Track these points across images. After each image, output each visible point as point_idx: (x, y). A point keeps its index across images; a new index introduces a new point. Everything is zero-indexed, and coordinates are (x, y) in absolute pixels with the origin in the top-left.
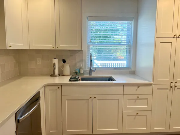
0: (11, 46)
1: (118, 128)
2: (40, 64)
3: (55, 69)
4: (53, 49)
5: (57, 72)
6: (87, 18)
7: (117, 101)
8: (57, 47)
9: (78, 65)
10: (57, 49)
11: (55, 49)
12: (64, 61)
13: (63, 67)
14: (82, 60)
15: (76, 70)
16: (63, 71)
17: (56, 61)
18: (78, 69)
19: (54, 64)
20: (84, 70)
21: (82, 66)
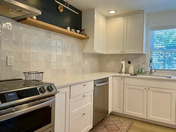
0: (96, 51)
1: (171, 119)
2: (113, 64)
3: (122, 68)
4: (121, 53)
5: (123, 70)
6: (150, 29)
7: (171, 94)
8: (124, 52)
9: (140, 66)
10: (124, 53)
11: (122, 53)
12: (129, 63)
13: (128, 67)
14: (145, 63)
15: (139, 70)
16: (128, 70)
17: (123, 62)
18: (140, 69)
19: (122, 64)
20: (146, 70)
21: (144, 67)
